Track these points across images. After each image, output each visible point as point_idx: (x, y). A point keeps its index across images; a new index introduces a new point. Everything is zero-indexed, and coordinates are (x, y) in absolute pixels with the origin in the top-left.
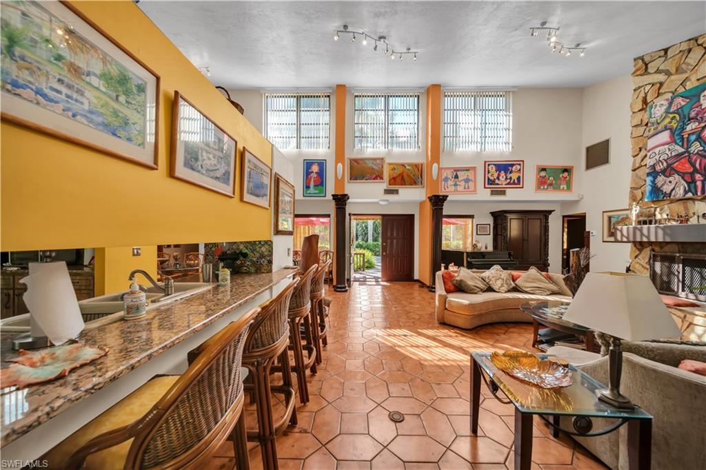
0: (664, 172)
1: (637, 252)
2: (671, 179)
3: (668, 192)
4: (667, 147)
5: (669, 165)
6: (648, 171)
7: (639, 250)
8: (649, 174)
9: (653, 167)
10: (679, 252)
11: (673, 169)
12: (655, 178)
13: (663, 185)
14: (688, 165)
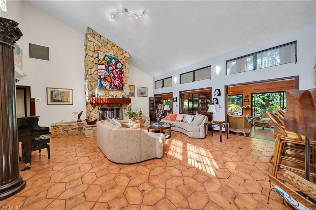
0: (103, 79)
1: (93, 108)
2: (106, 82)
3: (105, 87)
4: (104, 71)
5: (105, 78)
6: (98, 77)
7: (93, 107)
8: (99, 78)
9: (100, 76)
10: (107, 107)
11: (106, 79)
12: (101, 80)
13: (103, 84)
14: (110, 80)
